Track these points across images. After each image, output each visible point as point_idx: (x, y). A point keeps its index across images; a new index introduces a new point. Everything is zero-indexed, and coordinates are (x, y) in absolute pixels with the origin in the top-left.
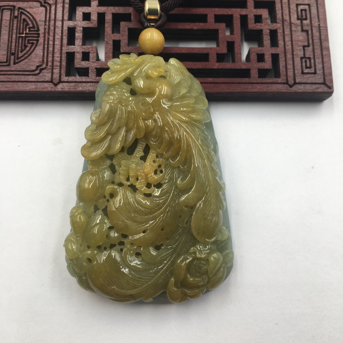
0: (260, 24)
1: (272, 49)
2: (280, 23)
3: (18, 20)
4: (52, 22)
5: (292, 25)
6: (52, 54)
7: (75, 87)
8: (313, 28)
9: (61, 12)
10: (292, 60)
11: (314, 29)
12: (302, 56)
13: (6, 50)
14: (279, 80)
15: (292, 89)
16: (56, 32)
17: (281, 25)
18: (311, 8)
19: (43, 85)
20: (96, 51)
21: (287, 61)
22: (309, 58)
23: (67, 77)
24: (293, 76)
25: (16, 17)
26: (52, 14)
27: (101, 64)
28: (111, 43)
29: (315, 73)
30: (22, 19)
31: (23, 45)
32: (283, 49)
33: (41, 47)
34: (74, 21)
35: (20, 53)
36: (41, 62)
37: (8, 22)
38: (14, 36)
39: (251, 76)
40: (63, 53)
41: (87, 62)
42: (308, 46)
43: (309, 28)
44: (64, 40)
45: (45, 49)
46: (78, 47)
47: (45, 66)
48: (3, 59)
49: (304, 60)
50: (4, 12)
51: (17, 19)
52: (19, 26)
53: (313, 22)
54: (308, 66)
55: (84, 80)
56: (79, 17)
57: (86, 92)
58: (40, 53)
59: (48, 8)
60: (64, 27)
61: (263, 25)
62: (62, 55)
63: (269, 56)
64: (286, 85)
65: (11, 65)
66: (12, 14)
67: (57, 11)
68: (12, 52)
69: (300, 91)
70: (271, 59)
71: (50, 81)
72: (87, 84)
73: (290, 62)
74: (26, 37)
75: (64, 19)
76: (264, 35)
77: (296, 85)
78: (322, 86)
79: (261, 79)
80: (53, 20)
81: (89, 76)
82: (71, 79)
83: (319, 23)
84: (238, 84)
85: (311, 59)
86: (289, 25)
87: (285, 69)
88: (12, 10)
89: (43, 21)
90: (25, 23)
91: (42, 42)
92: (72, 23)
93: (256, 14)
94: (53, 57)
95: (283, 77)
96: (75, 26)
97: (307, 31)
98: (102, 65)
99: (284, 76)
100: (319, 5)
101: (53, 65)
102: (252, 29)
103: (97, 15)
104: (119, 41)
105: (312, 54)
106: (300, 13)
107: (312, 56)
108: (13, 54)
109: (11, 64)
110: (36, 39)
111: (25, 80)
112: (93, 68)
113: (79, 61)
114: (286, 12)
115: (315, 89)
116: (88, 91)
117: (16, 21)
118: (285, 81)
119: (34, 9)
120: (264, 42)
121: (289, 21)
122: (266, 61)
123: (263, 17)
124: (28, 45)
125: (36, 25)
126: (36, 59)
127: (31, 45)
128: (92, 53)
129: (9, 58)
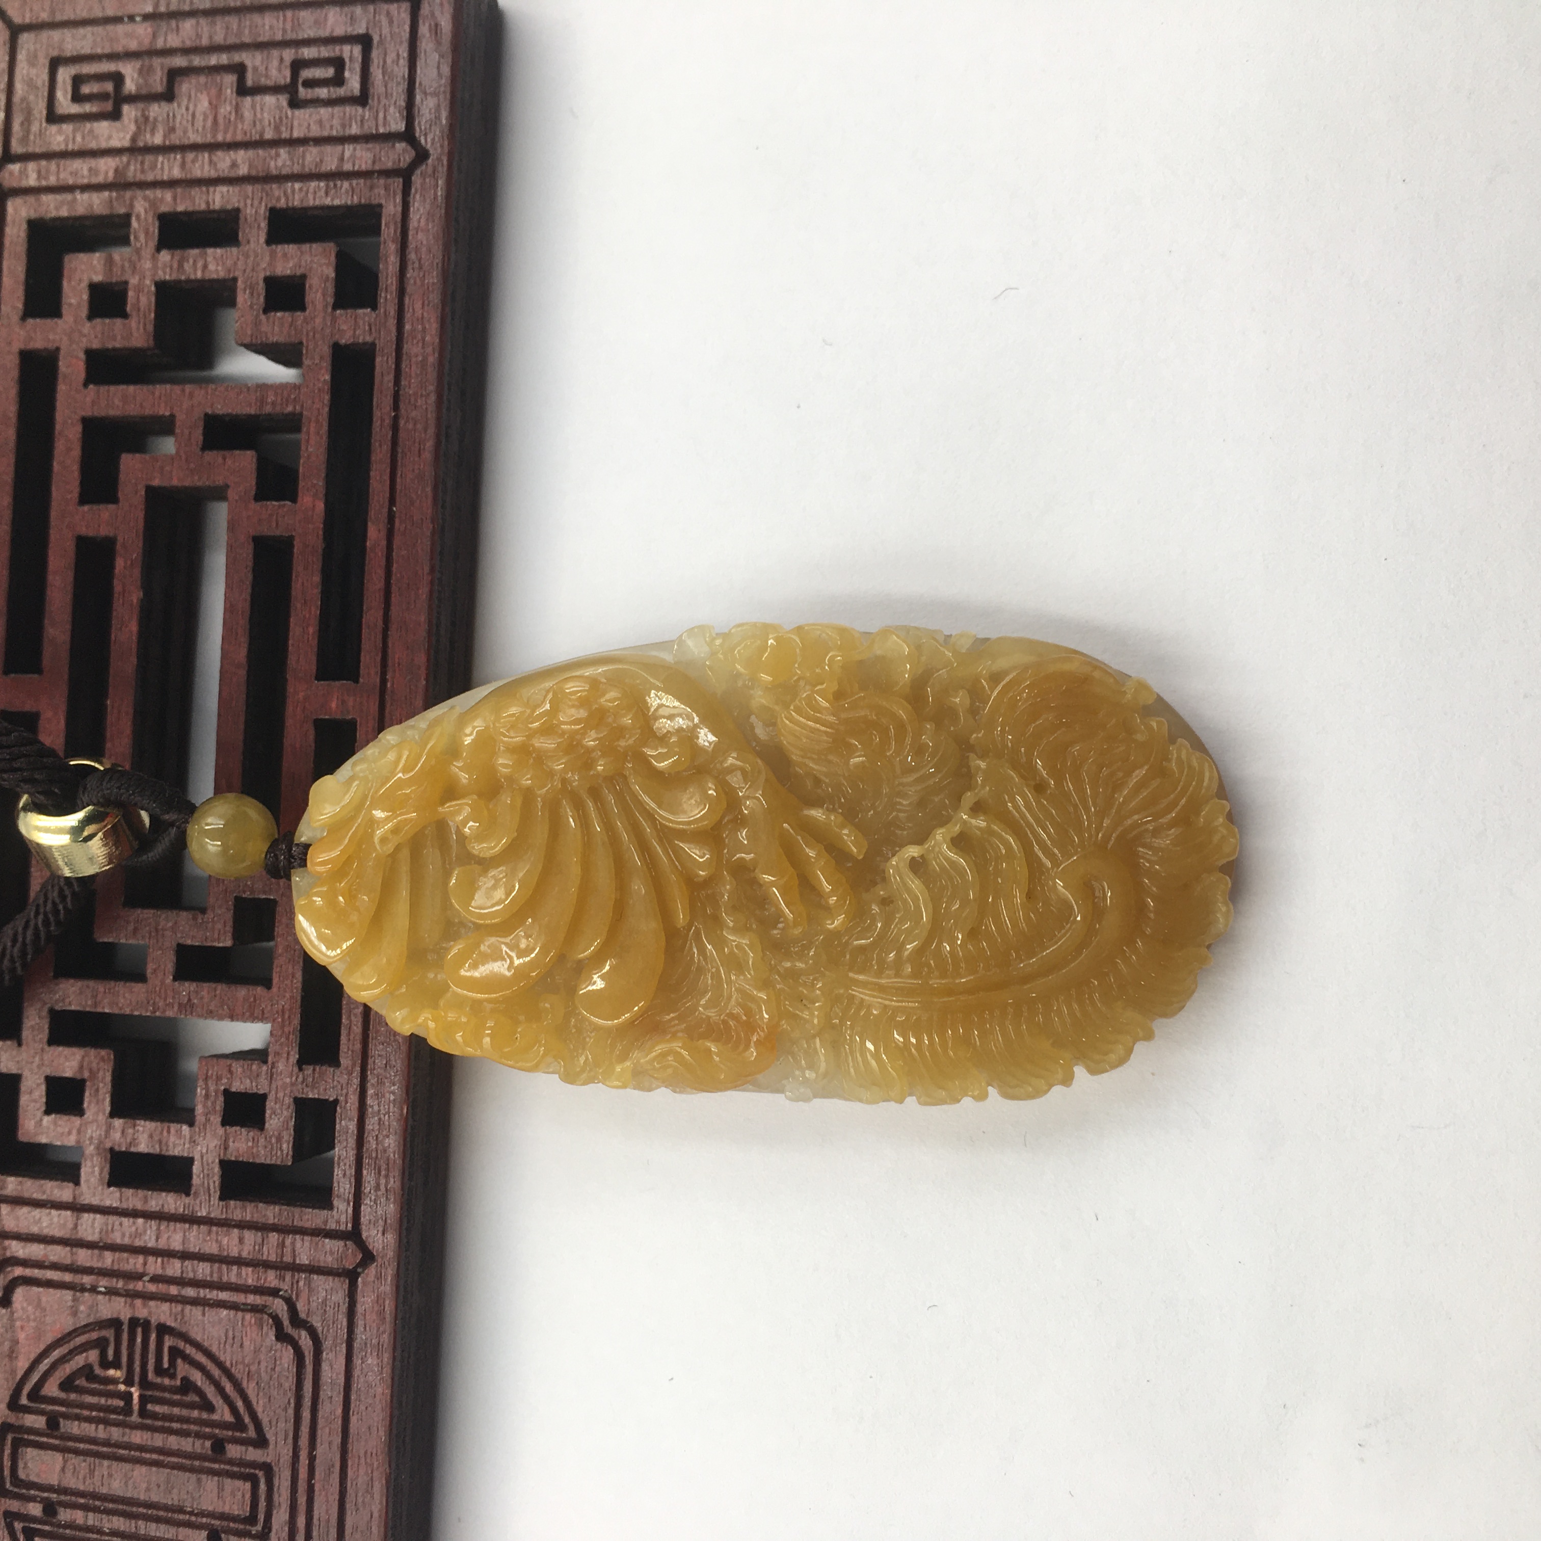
0: (131, 294)
1: (248, 242)
2: (132, 199)
3: (66, 1416)
4: (84, 1257)
5: (141, 144)
6: (224, 1267)
7: (384, 1167)
8: (160, 44)
9: (37, 1213)
10: (301, 149)
11: (166, 40)
12: (283, 100)
13: (199, 1481)
14: (391, 209)
15: (431, 152)
16: (127, 1241)
17: (139, 193)
18: (69, 54)
19: (368, 1317)
20: (222, 1062)
21: (307, 170)
22: (297, 66)
23: (336, 1202)
24: (377, 147)
25: (53, 1423)
26: (46, 1255)
27: (283, 1040)
28: (187, 988)
29: (365, 41)
30: (63, 1395)
31: (177, 1397)
32: (249, 188)
33: (195, 1313)
34: (83, 1154)
35: (215, 1417)
36: (261, 1319)
37: (74, 1460)
38: (137, 1437)
39: (365, 344)
40: (222, 1213)
41: (270, 1104)
42: (240, 70)
43: (160, 66)
44: (163, 1206)
45: (204, 1298)
46: (198, 1144)
47: (281, 1300)
48: (240, 1494)
49: (303, 92)
50: (28, 1475)
51: (61, 1420)
52: (94, 1413)
53: (133, 46)
54: (330, 72)
55: (352, 1126)
56: (67, 1130)
57: (407, 1118)
58: (220, 1320)
59: (18, 1271)
60: (108, 1203)
61: (134, 281)
62: (233, 1220)
63: (280, 255)
64: (416, 179)
65: (269, 1461)
66: (37, 1439)
67: (35, 1230)
68: (210, 1452)
69: (444, 114)
70: (291, 246)
71: (347, 1281)
72: (370, 1110)
73: (311, 157)
74: (145, 1384)
75: (70, 1200)
76: (183, 278)
77: (417, 135)
78: (425, 10)
79: (383, 295)
80: (72, 1254)
81: (336, 1102)
82: (343, 1185)
83: (138, 19)
84: (402, 405)
85: (300, 57)
86: (140, 158)
87: (339, 183)
88: (22, 1439)
89: (74, 1300)
90: (81, 1382)
91: (171, 1310)
92: (89, 1163)
93: (84, 312)
94: (239, 1262)
95: (376, 191)
96: (105, 1149)
97: (174, 75)
98: (288, 1039)
99: (372, 188)
100: (59, 17)
101: (281, 1267)
102: (150, 328)
103: (61, 1049)
104: (182, 951)
105: (275, 53)
106: (88, 108)
107: (289, 55)
108: (219, 1446)
109: (262, 1460)
110: (153, 1336)
111: (342, 1396)
112: (300, 1079)
113: (262, 1141)
114: (81, 170)
115: (439, 43)
116: (402, 1109)
117: (68, 1423)
118: (398, 182)
119: (22, 1336)
120: (214, 276)
121: (125, 159)
122: (298, 274)
123: (98, 278)
124: (179, 1377)
125: (93, 1330)
126: (247, 1343)
127: (179, 1361)
128: (231, 1079)
129: (236, 1469)
